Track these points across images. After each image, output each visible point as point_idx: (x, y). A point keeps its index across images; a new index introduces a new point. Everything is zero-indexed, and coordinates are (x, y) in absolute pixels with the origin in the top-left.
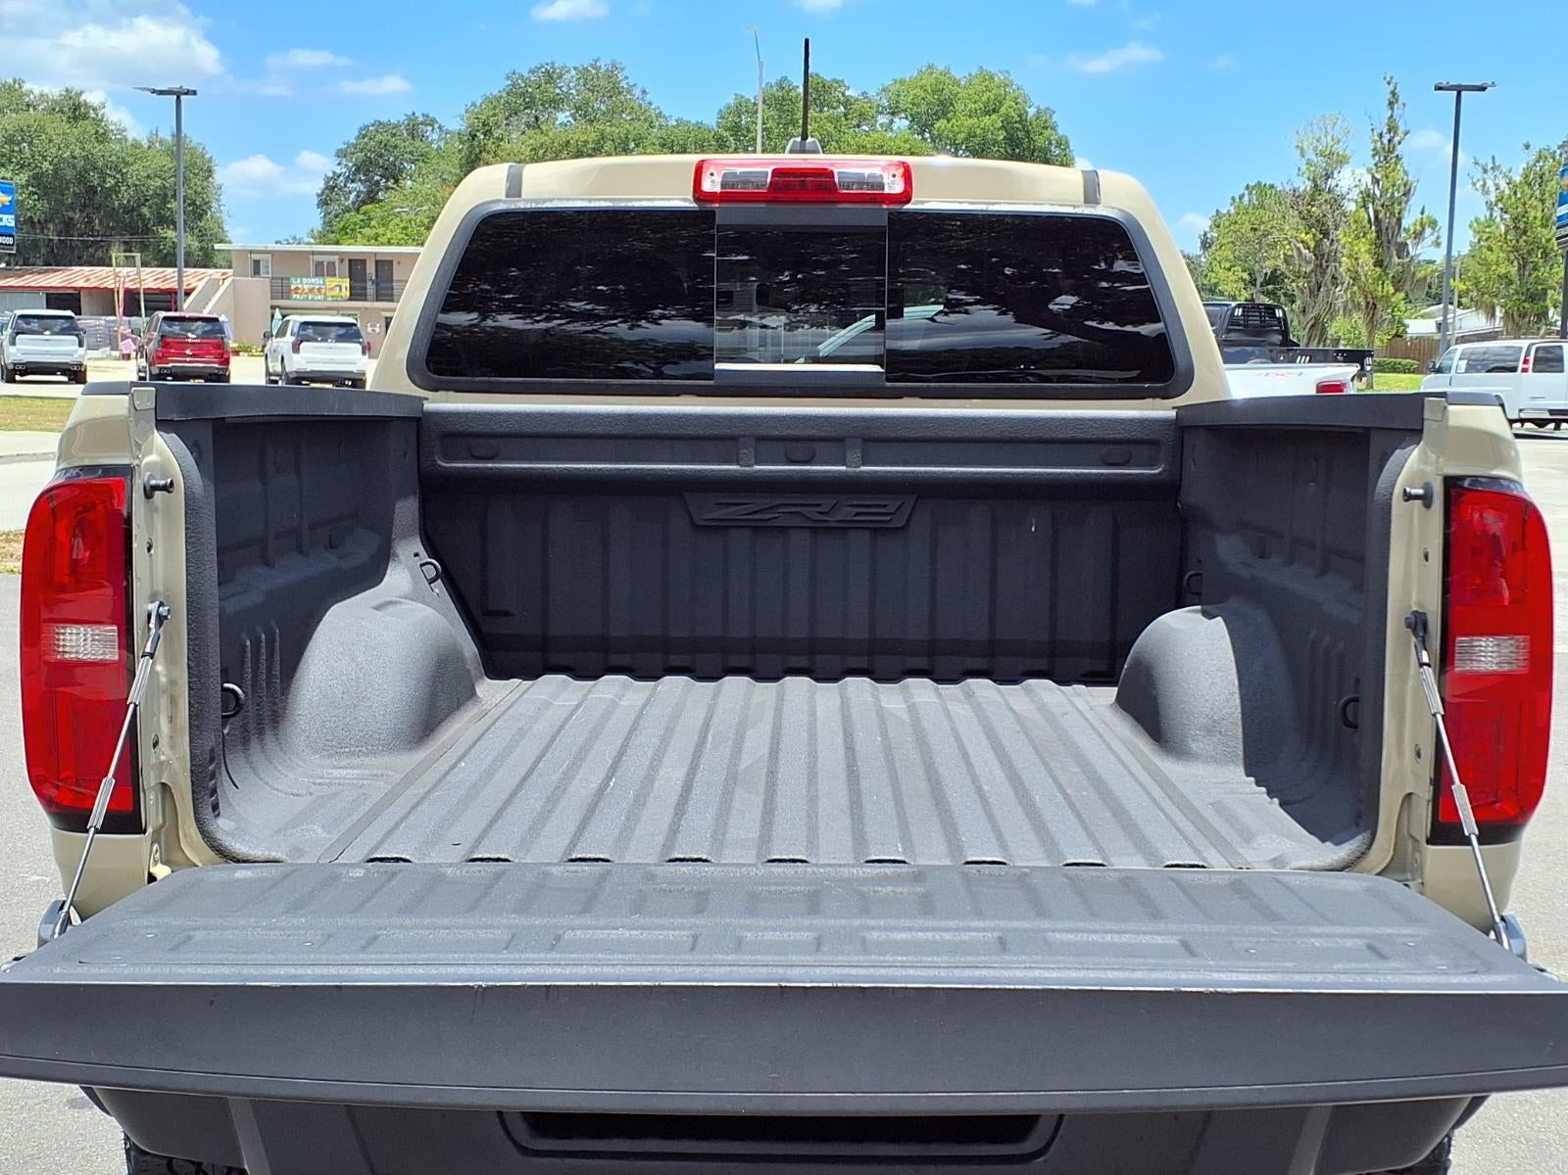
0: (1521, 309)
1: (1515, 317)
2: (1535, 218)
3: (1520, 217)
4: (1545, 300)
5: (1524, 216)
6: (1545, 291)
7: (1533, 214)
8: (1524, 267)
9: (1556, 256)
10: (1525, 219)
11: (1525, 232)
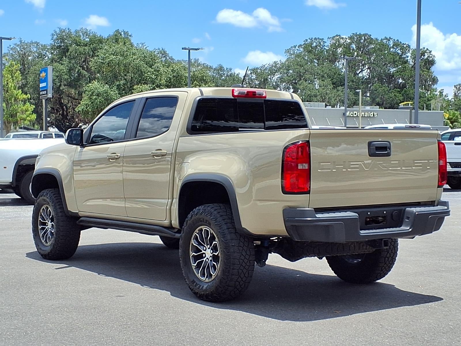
0: (8, 120)
1: (6, 123)
2: (11, 86)
3: (6, 86)
4: (16, 117)
5: (7, 85)
6: (16, 113)
7: (10, 84)
8: (8, 104)
9: (20, 100)
10: (7, 87)
11: (7, 91)
